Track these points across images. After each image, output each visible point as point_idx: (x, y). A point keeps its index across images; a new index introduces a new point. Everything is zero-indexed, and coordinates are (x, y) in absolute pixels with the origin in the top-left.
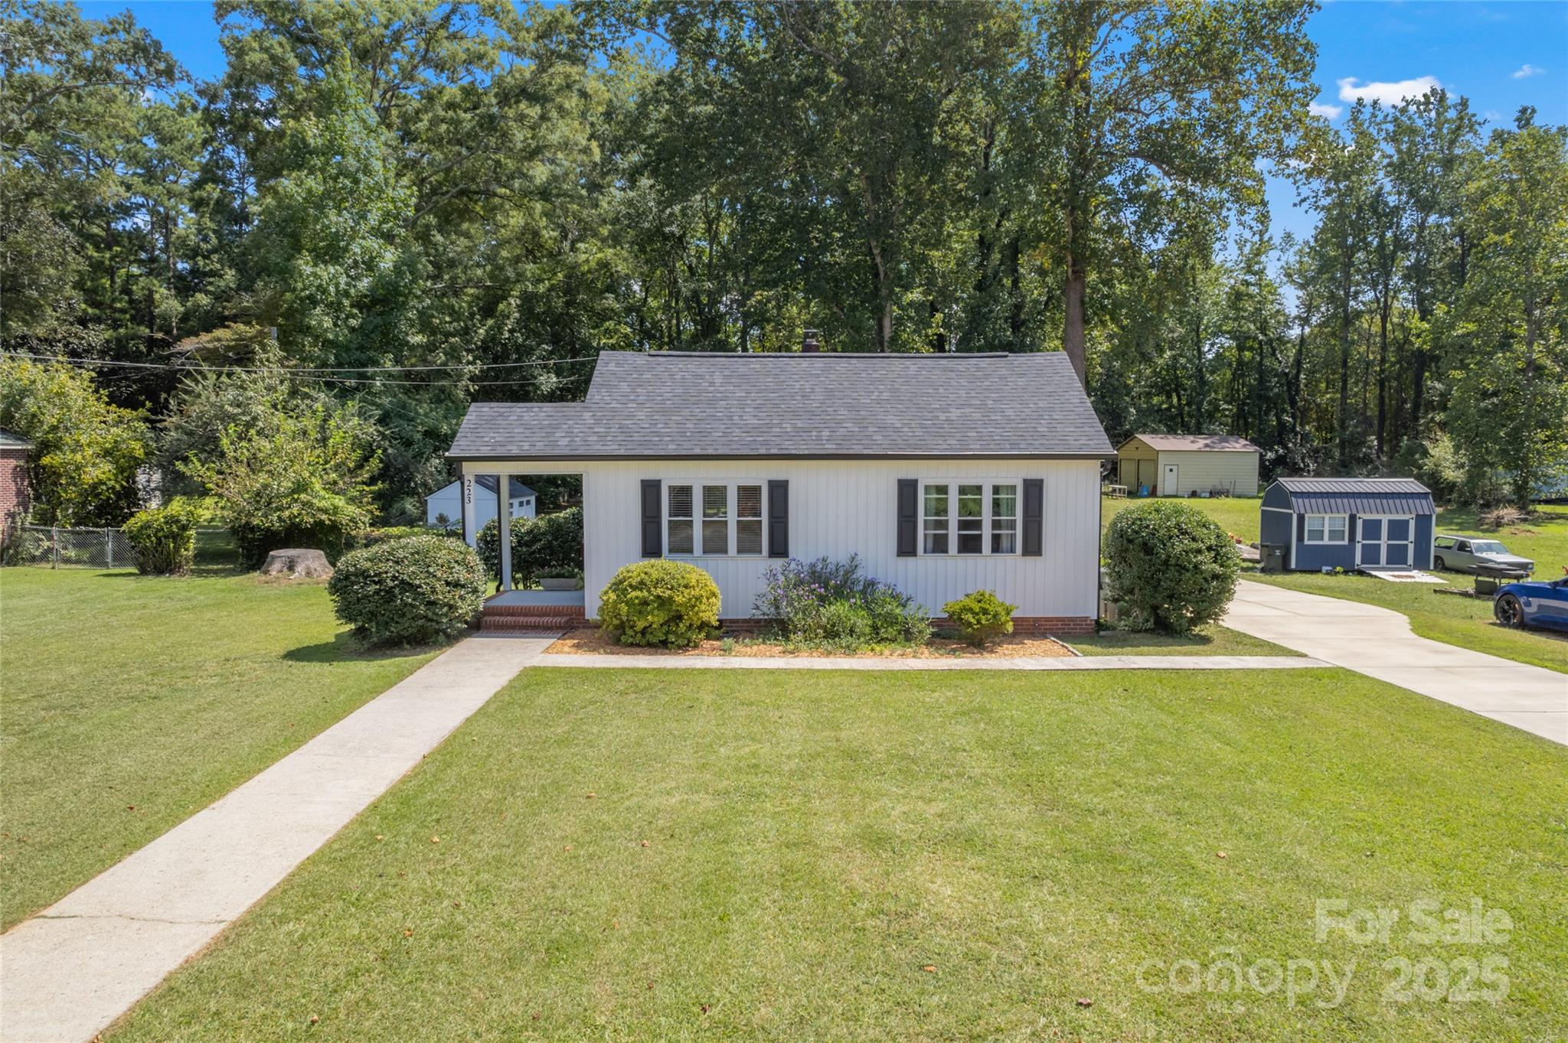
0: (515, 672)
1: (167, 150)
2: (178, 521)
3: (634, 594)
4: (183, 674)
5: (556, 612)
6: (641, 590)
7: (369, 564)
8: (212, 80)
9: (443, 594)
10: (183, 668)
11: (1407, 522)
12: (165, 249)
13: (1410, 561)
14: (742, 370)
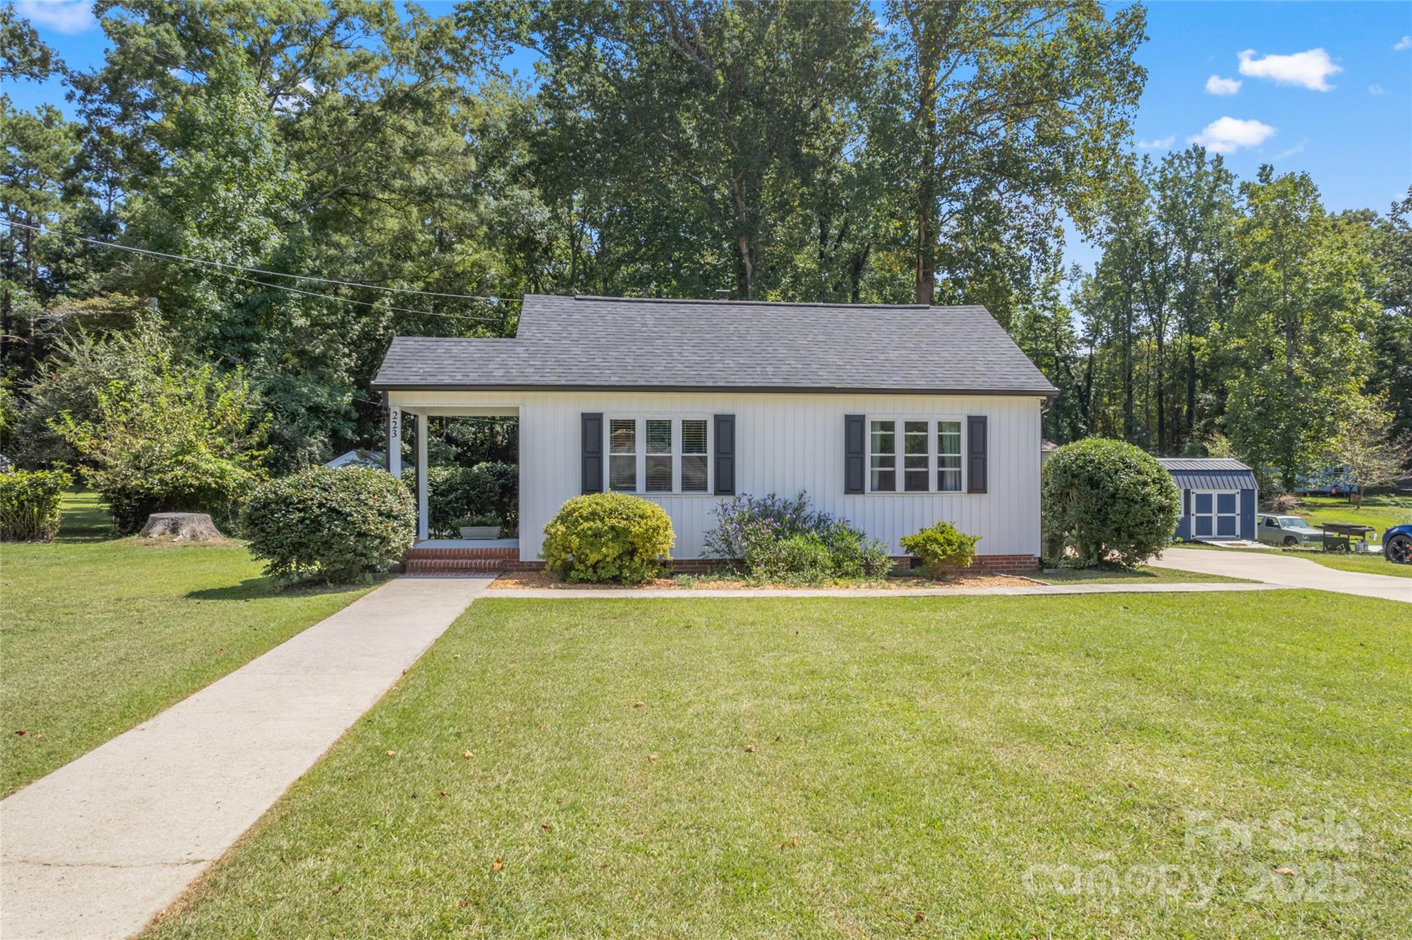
0: (468, 603)
1: (32, 157)
2: (44, 484)
3: (586, 525)
4: (67, 611)
5: (489, 555)
6: (594, 520)
7: (292, 490)
8: (87, 72)
9: (374, 525)
10: (65, 607)
11: (1234, 496)
12: (25, 254)
13: (1238, 531)
14: (673, 313)
